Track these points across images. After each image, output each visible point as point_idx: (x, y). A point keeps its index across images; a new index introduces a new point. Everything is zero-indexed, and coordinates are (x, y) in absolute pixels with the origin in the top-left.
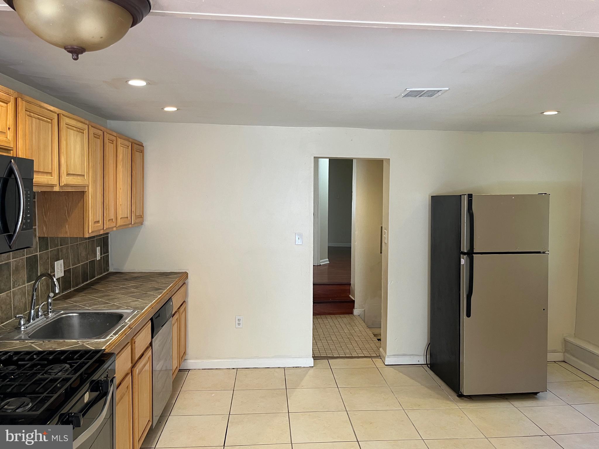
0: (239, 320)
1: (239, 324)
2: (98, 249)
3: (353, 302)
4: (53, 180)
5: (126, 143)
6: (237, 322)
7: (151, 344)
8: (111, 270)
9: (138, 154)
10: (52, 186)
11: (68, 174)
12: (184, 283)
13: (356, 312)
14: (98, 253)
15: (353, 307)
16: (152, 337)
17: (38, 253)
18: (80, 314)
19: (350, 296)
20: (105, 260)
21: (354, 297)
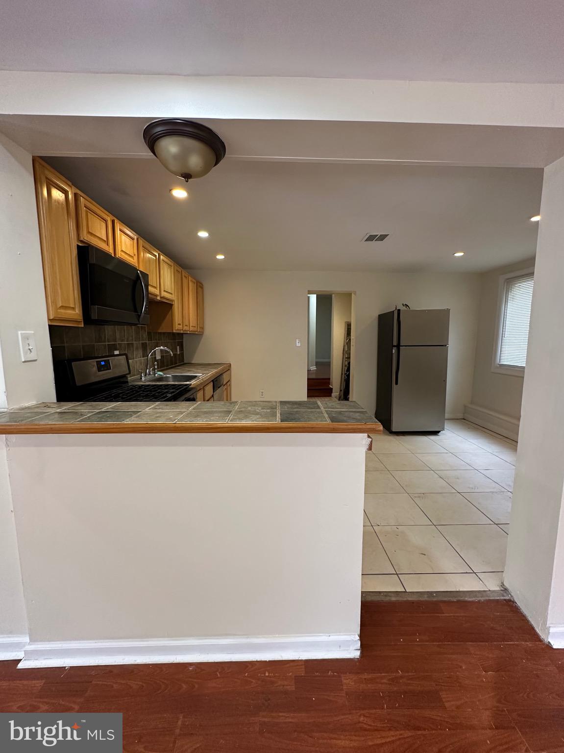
0: (262, 393)
1: (262, 395)
2: (178, 347)
3: (332, 389)
4: (157, 292)
5: (194, 280)
6: (261, 394)
7: (213, 396)
8: (185, 362)
9: (199, 289)
10: (156, 296)
11: (164, 291)
12: (229, 370)
13: (333, 394)
14: (178, 350)
15: (332, 392)
16: (214, 392)
17: (147, 342)
18: (173, 376)
19: (330, 386)
20: (182, 354)
21: (332, 385)
